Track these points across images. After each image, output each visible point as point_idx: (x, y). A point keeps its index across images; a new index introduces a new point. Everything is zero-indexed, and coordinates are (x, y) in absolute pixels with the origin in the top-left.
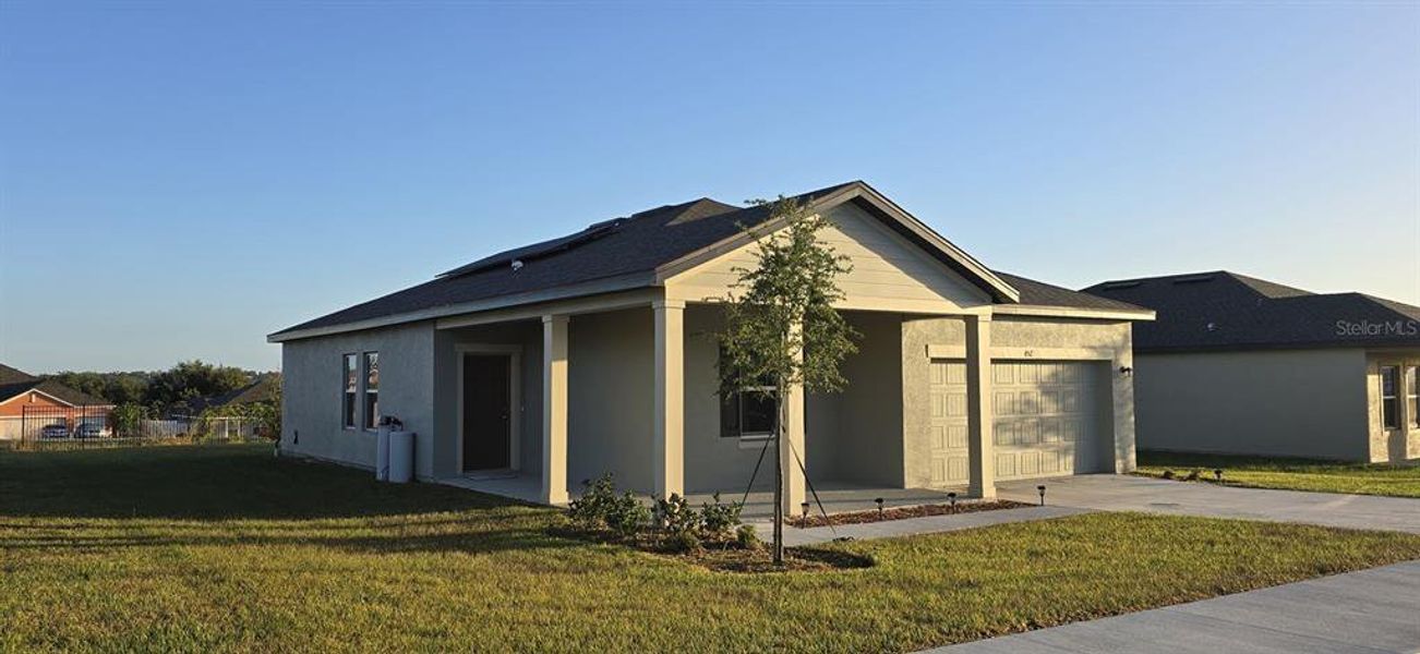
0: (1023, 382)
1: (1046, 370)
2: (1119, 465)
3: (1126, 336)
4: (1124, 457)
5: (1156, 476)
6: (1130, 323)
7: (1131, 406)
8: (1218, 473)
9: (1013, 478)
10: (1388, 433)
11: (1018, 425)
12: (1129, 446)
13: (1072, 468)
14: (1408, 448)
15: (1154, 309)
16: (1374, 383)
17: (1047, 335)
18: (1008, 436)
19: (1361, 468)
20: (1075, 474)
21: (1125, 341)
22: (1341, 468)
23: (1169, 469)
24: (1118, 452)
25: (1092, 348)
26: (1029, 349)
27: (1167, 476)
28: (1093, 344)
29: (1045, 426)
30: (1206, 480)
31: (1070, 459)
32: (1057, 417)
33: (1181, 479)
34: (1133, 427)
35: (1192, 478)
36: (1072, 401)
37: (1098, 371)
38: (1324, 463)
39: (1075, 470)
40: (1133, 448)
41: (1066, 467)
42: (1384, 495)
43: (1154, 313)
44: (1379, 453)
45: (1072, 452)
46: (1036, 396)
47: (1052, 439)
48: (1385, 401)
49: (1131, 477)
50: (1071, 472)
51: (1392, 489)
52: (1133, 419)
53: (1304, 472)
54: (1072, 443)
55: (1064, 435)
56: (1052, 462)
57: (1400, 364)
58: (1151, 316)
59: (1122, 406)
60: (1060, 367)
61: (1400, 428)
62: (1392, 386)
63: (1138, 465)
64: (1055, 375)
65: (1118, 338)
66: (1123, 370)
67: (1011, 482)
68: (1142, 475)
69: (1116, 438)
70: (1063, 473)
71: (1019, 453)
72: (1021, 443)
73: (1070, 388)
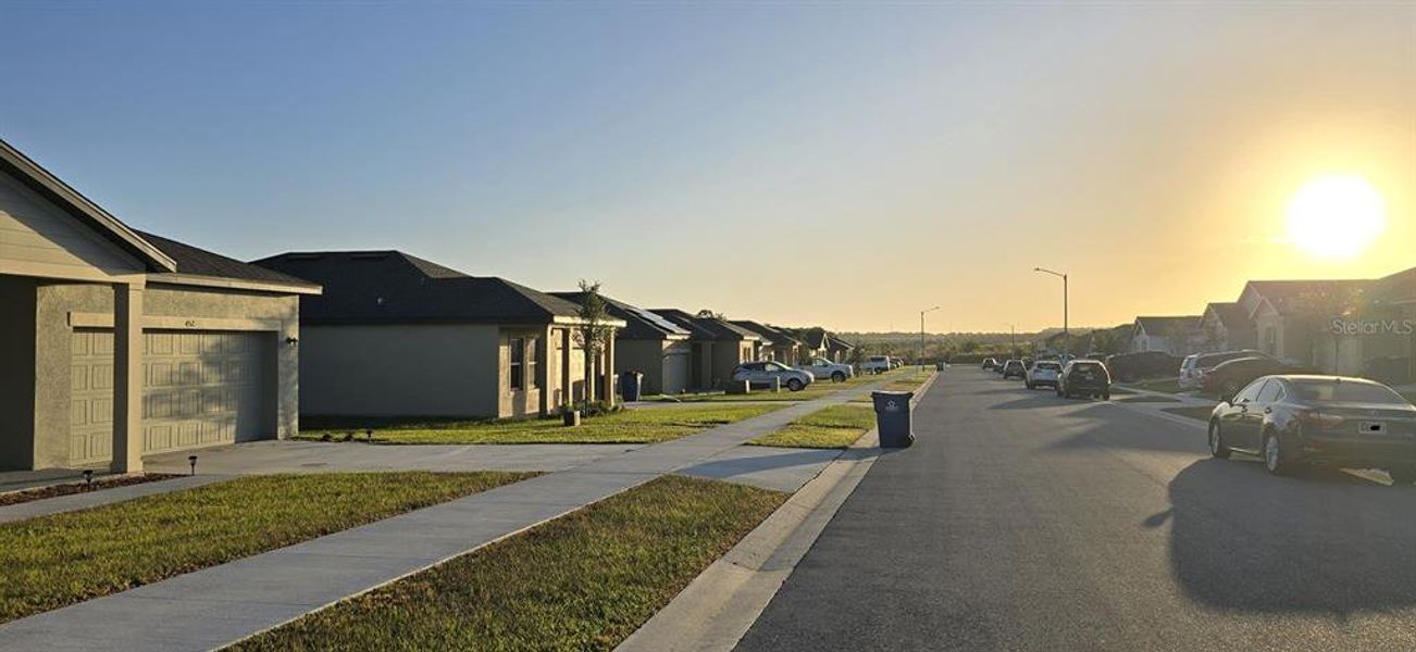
0: (182, 353)
1: (209, 340)
2: (281, 431)
3: (293, 308)
4: (287, 423)
5: (316, 440)
6: (298, 297)
7: (295, 376)
8: (369, 433)
9: (170, 450)
10: (512, 394)
11: (176, 397)
12: (293, 412)
13: (233, 436)
14: (527, 404)
15: (320, 284)
16: (505, 352)
17: (211, 305)
18: (165, 408)
19: (490, 423)
20: (236, 442)
21: (293, 315)
22: (476, 423)
23: (328, 432)
24: (280, 419)
25: (260, 319)
26: (191, 319)
27: (326, 439)
28: (259, 316)
29: (207, 396)
30: (361, 440)
31: (232, 429)
32: (220, 388)
33: (338, 441)
34: (297, 393)
35: (347, 439)
36: (237, 371)
37: (264, 342)
38: (463, 420)
39: (236, 439)
40: (296, 414)
41: (228, 435)
42: (493, 444)
43: (321, 288)
44: (506, 410)
45: (234, 421)
46: (198, 367)
47: (215, 409)
48: (512, 367)
49: (292, 442)
50: (233, 441)
51: (503, 438)
52: (297, 387)
53: (445, 428)
54: (234, 413)
55: (227, 405)
56: (213, 431)
57: (524, 337)
58: (318, 291)
59: (288, 375)
60: (224, 338)
61: (522, 389)
62: (517, 356)
63: (300, 430)
64: (219, 345)
65: (285, 310)
66: (289, 340)
67: (164, 455)
68: (302, 439)
69: (280, 405)
70: (224, 442)
71: (175, 425)
72: (182, 415)
73: (236, 358)
